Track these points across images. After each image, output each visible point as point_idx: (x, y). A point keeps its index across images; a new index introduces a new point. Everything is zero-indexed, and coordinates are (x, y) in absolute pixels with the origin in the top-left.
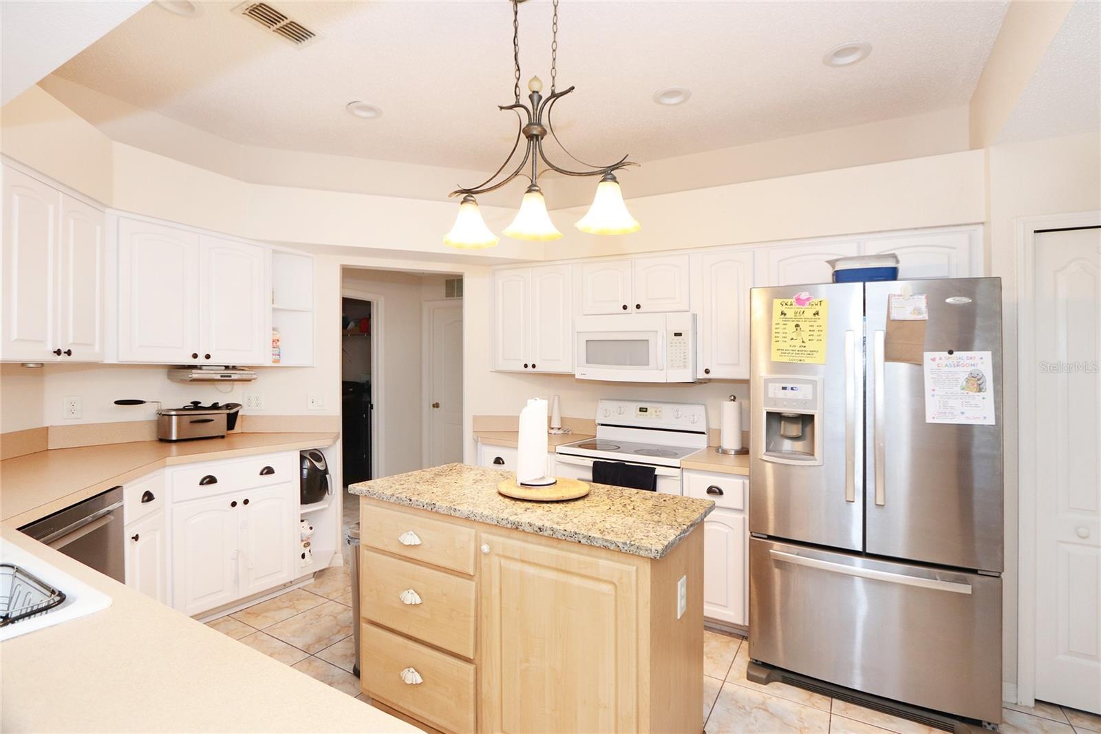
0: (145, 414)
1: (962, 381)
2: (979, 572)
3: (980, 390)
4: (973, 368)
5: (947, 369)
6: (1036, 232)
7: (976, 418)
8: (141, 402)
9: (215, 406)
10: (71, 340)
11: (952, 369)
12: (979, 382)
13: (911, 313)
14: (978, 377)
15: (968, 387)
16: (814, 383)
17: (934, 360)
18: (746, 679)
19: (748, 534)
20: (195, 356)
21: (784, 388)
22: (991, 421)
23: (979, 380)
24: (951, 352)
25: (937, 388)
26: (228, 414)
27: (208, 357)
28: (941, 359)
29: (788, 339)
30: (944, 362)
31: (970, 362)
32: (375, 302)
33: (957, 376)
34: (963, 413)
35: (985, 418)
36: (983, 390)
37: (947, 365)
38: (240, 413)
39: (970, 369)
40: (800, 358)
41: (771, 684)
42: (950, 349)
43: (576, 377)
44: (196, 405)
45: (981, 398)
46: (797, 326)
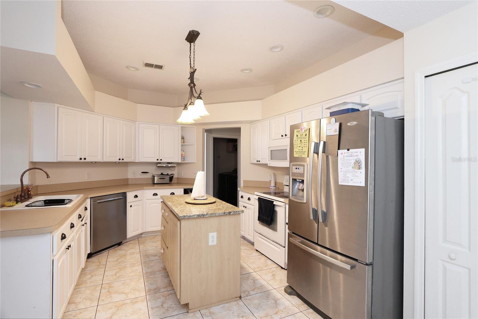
0: (149, 176)
1: (352, 164)
2: (358, 261)
3: (359, 169)
4: (357, 157)
5: (347, 158)
6: (426, 77)
7: (357, 182)
8: (147, 173)
9: (168, 175)
10: (124, 156)
11: (349, 158)
12: (359, 164)
13: (333, 132)
14: (359, 162)
15: (355, 167)
16: (304, 166)
17: (342, 154)
18: (284, 292)
19: (287, 231)
20: (158, 160)
21: (296, 168)
22: (363, 184)
23: (359, 163)
24: (348, 150)
25: (342, 168)
26: (170, 177)
27: (161, 160)
28: (345, 153)
29: (298, 147)
30: (346, 155)
31: (356, 154)
32: (238, 139)
33: (350, 162)
34: (352, 180)
35: (361, 182)
36: (361, 168)
37: (347, 156)
38: (174, 177)
39: (355, 158)
40: (301, 155)
41: (292, 296)
42: (348, 148)
43: (268, 165)
44: (162, 174)
45: (360, 172)
46: (301, 141)
